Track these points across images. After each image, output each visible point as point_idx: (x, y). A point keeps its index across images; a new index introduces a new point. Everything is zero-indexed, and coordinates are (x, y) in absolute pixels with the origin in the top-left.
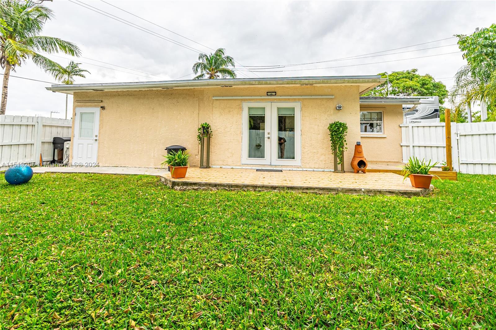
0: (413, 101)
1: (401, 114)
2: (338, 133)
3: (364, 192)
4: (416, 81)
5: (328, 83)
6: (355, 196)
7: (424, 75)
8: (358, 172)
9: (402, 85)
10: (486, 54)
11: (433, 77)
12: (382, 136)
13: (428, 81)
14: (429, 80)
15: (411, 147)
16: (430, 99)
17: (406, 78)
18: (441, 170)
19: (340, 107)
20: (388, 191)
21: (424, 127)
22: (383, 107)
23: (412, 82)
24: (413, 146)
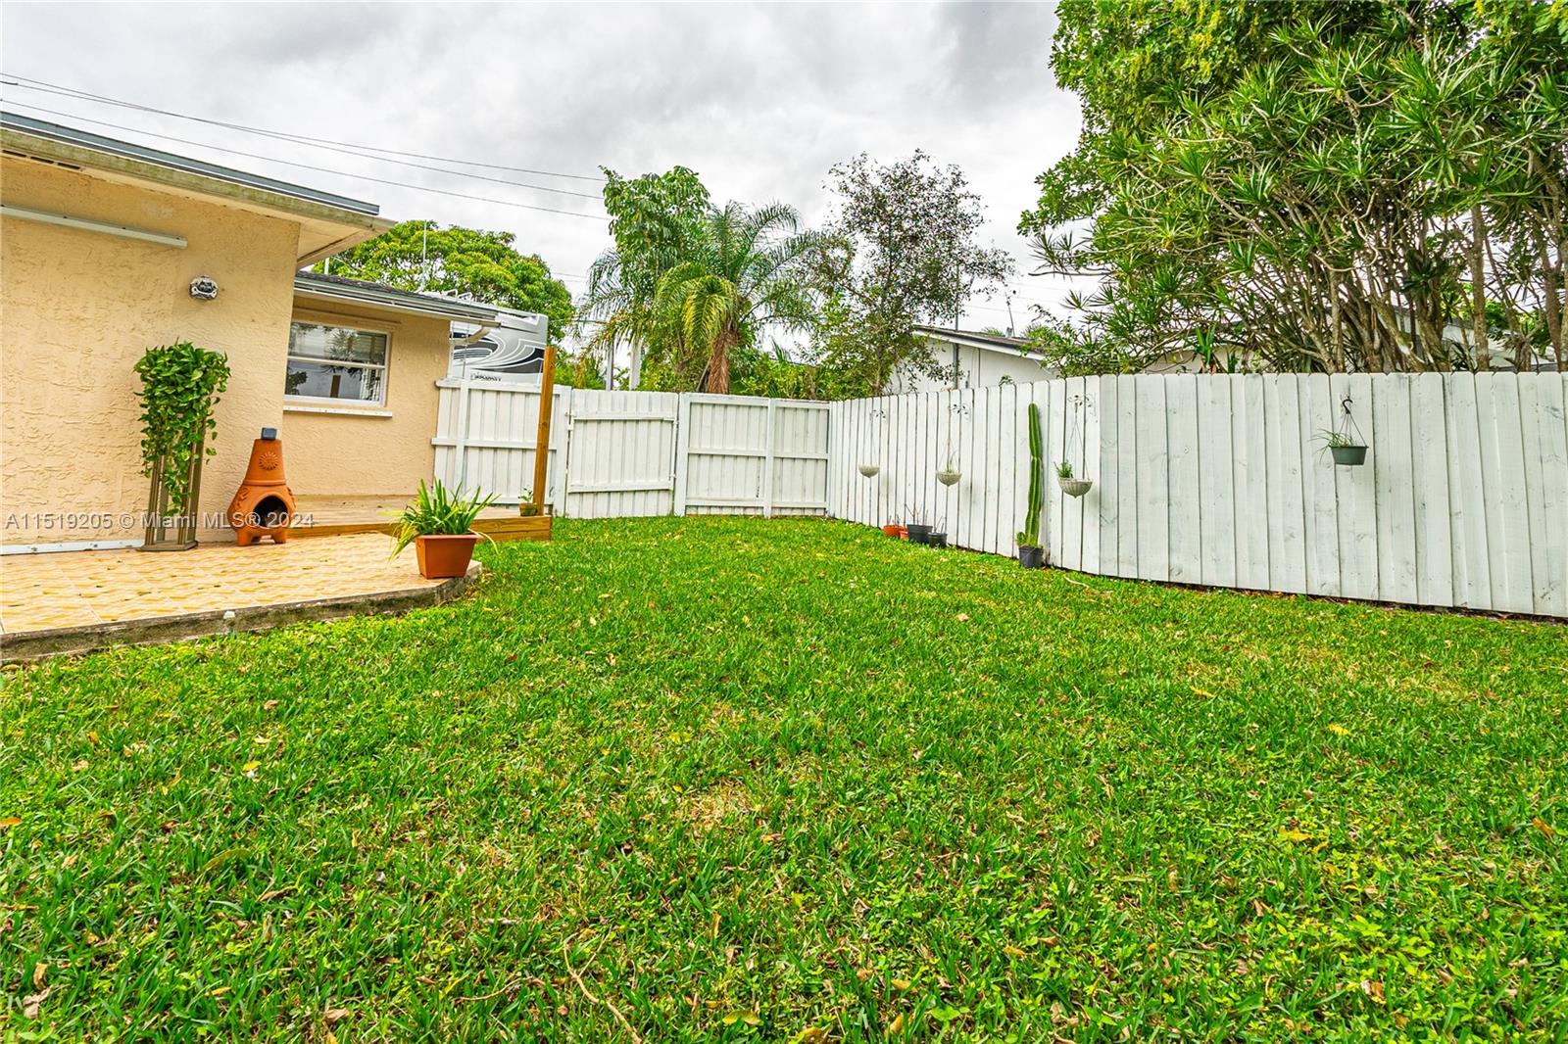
0: (481, 316)
1: (443, 348)
2: (180, 389)
3: (232, 624)
4: (507, 268)
5: (155, 179)
6: (184, 647)
7: (529, 255)
8: (255, 541)
9: (472, 269)
10: (651, 236)
11: (548, 265)
12: (379, 414)
13: (534, 272)
14: (539, 270)
15: (460, 449)
16: (530, 320)
17: (484, 251)
18: (516, 513)
19: (206, 289)
20: (330, 603)
21: (498, 392)
22: (393, 319)
23: (497, 267)
24: (466, 448)
